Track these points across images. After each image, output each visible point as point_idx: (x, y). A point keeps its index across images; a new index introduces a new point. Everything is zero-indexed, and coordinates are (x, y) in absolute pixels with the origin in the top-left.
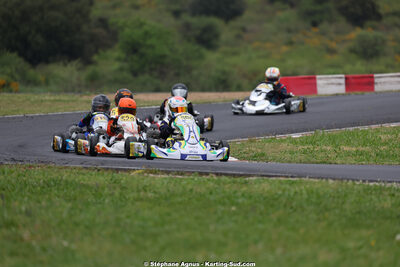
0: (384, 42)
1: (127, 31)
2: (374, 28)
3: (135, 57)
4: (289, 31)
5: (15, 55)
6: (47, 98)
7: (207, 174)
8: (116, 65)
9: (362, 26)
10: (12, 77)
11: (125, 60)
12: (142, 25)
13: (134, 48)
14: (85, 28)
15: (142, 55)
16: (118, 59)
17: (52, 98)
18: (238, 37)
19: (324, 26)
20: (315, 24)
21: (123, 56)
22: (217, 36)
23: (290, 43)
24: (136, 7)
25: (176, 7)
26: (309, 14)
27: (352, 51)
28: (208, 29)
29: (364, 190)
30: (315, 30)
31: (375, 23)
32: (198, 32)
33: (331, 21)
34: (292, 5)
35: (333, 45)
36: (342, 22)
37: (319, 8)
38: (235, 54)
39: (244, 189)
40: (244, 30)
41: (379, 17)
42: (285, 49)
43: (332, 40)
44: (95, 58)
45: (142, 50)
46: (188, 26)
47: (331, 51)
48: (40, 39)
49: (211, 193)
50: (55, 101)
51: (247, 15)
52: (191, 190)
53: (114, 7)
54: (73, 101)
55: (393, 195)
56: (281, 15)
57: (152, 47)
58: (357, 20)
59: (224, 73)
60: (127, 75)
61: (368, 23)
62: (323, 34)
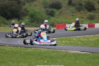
0: (95, 16)
1: (30, 12)
2: (94, 12)
3: (32, 18)
4: (73, 12)
5: (2, 17)
6: (2, 28)
7: (22, 47)
8: (28, 20)
9: (91, 12)
10: (1, 22)
11: (30, 19)
12: (34, 10)
13: (32, 16)
14: (21, 11)
15: (34, 18)
16: (28, 19)
17: (3, 28)
18: (60, 14)
19: (81, 11)
20: (79, 11)
21: (29, 18)
22: (54, 13)
23: (73, 16)
24: (36, 6)
25: (45, 6)
26: (78, 8)
27: (87, 18)
28: (52, 12)
29: (52, 51)
30: (79, 12)
31: (94, 11)
32: (50, 12)
33: (83, 10)
34: (74, 6)
35: (83, 16)
36: (86, 11)
37: (80, 7)
38: (58, 18)
39: (25, 50)
40: (62, 12)
41: (95, 10)
42: (71, 17)
43: (83, 15)
44: (23, 18)
45: (34, 17)
46: (47, 11)
47: (82, 18)
48: (9, 13)
49: (17, 51)
50: (4, 29)
51: (63, 8)
52: (13, 51)
53: (30, 6)
54: (8, 29)
55: (58, 53)
56: (71, 8)
57: (36, 16)
58: (90, 10)
59: (53, 23)
60: (29, 23)
61: (92, 11)
62: (81, 13)
